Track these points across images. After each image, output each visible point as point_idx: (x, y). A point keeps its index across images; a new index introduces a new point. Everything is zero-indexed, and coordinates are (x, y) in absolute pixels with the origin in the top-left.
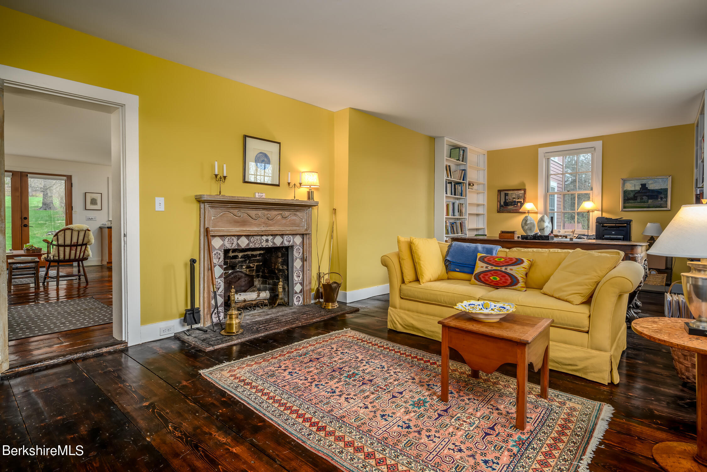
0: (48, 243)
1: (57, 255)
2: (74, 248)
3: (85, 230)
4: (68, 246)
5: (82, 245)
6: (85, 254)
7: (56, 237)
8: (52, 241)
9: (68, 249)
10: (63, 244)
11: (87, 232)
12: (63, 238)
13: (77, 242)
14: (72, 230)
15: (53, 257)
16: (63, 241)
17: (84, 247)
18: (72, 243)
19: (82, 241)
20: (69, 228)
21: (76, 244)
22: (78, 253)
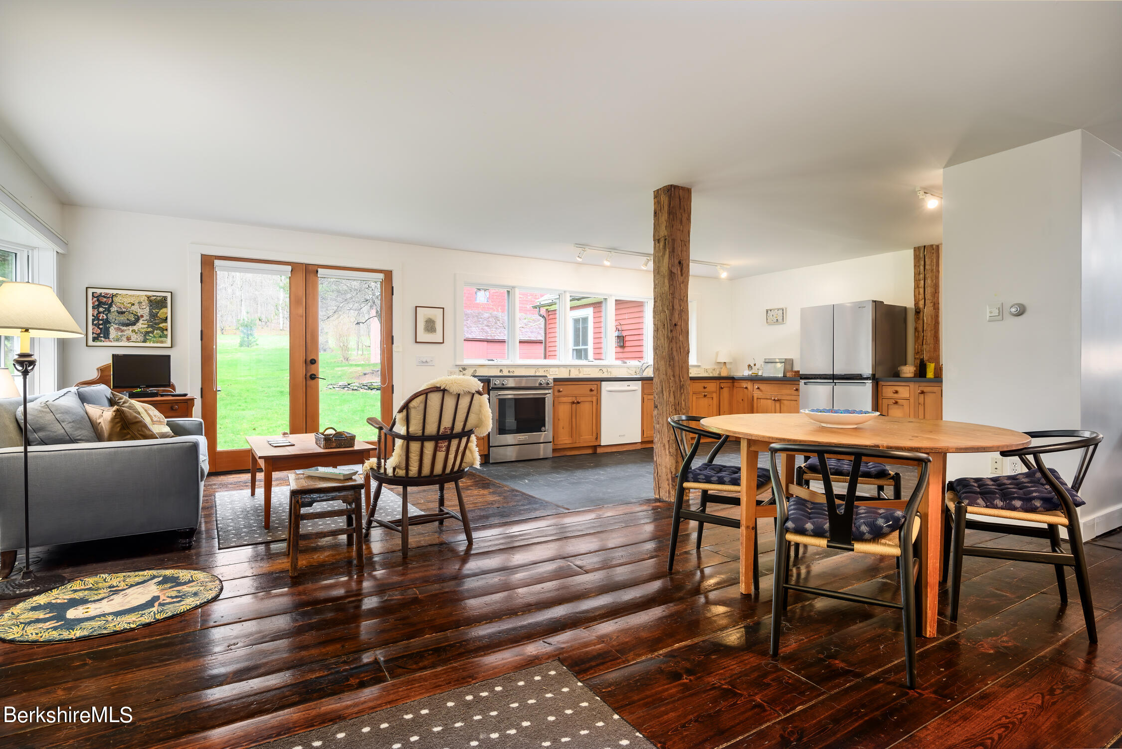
0: (381, 429)
1: (404, 465)
2: (444, 445)
3: (473, 392)
4: (430, 438)
5: (460, 436)
6: (465, 460)
7: (405, 412)
9: (429, 446)
10: (420, 433)
11: (477, 396)
12: (421, 416)
13: (452, 428)
14: (444, 391)
15: (394, 469)
16: (421, 425)
17: (464, 440)
18: (441, 432)
19: (462, 423)
20: (439, 386)
21: (449, 433)
22: (451, 456)
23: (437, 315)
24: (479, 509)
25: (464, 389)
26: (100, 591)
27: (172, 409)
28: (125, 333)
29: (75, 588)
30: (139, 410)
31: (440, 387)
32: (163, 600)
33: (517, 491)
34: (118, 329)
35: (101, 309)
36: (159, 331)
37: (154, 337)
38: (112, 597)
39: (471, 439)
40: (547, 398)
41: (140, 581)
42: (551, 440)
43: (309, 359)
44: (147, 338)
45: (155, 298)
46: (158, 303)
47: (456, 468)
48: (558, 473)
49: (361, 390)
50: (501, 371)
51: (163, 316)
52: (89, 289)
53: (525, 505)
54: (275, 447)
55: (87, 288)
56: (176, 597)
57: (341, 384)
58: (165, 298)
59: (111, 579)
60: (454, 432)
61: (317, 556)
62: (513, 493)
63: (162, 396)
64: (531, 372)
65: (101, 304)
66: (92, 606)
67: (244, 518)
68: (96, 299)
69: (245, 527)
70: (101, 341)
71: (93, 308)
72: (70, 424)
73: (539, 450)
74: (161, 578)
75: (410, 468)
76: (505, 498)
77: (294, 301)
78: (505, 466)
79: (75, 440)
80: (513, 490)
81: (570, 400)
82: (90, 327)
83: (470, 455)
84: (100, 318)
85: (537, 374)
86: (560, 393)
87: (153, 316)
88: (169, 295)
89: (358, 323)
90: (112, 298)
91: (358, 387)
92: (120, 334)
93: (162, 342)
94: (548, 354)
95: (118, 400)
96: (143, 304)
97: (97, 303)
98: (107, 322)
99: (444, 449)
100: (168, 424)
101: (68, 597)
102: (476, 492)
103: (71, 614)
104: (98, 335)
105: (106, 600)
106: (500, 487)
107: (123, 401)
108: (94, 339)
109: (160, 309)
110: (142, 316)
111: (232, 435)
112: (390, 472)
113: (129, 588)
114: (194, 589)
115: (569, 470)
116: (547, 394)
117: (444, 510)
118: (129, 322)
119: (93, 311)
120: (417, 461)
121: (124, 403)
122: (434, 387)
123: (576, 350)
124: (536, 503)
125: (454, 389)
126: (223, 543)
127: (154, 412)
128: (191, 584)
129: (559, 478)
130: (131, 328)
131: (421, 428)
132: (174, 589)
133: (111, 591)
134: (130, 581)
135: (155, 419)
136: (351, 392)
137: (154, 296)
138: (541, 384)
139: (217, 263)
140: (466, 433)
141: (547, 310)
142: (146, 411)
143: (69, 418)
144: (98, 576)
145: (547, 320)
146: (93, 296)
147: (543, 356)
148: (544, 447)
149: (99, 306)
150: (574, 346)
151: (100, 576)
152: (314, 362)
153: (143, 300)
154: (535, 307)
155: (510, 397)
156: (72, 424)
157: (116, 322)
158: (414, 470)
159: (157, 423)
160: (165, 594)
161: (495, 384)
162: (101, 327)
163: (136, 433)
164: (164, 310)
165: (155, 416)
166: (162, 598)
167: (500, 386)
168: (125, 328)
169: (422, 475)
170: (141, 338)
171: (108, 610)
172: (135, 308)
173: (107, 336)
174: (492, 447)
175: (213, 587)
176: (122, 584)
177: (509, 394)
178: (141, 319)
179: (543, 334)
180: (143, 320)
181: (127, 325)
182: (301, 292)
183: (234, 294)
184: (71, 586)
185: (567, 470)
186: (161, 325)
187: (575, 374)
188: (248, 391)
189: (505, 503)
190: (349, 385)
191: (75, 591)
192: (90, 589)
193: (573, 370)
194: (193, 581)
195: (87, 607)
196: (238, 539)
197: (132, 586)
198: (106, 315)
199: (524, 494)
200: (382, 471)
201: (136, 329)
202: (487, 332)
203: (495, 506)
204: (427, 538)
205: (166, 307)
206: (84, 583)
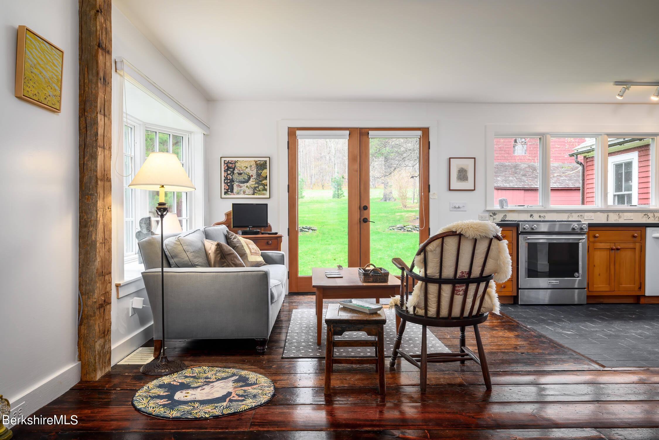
0: (403, 269)
1: (422, 304)
2: (461, 288)
3: (491, 236)
4: (447, 281)
5: (478, 281)
6: (484, 305)
7: (423, 254)
8: (413, 266)
9: (447, 289)
10: (437, 276)
11: (495, 241)
12: (438, 260)
13: (470, 273)
14: (460, 235)
15: (415, 308)
16: (438, 268)
17: (482, 285)
18: (458, 276)
19: (480, 268)
20: (454, 230)
21: (466, 277)
22: (469, 301)
23: (468, 165)
24: (502, 352)
25: (481, 234)
26: (199, 381)
27: (268, 243)
28: (242, 189)
29: (186, 375)
30: (243, 244)
31: (456, 232)
32: (233, 397)
33: (544, 337)
34: (238, 186)
35: (229, 172)
36: (262, 187)
37: (259, 191)
38: (204, 387)
39: (490, 284)
40: (580, 244)
41: (225, 376)
42: (586, 286)
43: (362, 206)
44: (255, 191)
45: (259, 162)
46: (262, 166)
47: (475, 312)
48: (592, 322)
49: (414, 231)
50: (531, 216)
51: (264, 175)
52: (222, 158)
53: (552, 355)
54: (329, 278)
55: (221, 157)
56: (242, 396)
57: (398, 226)
58: (266, 162)
59: (208, 372)
60: (472, 276)
61: (349, 377)
62: (540, 340)
63: (263, 234)
64: (564, 217)
65: (228, 168)
66: (191, 391)
67: (306, 333)
68: (226, 165)
69: (304, 342)
70: (229, 194)
71: (225, 171)
72: (191, 254)
73: (573, 296)
74: (237, 377)
75: (429, 308)
76: (531, 344)
77: (352, 159)
78: (534, 309)
79: (194, 265)
80: (541, 336)
81: (607, 246)
82: (223, 184)
83: (489, 301)
84: (228, 178)
85: (570, 219)
86: (596, 239)
87: (259, 175)
88: (268, 159)
89: (412, 177)
90: (235, 164)
91: (411, 229)
92: (239, 189)
93: (264, 194)
94: (586, 200)
95: (231, 236)
96: (253, 167)
97: (226, 168)
98: (232, 181)
99: (461, 293)
100: (262, 255)
101: (180, 381)
102: (501, 334)
103: (179, 396)
104: (227, 190)
105: (200, 388)
106: (526, 331)
107: (233, 237)
108: (226, 193)
109: (263, 170)
110: (252, 176)
111: (320, 263)
112: (411, 310)
113: (216, 381)
114: (254, 392)
115: (606, 320)
116: (581, 239)
117: (465, 350)
118: (244, 180)
119: (225, 173)
120: (435, 302)
121: (234, 238)
122: (450, 232)
123: (618, 196)
124: (564, 353)
125: (470, 234)
126: (286, 353)
127: (253, 246)
128: (254, 387)
129: (593, 327)
130: (246, 184)
131: (438, 271)
132: (243, 388)
133: (205, 381)
134: (220, 375)
135: (253, 251)
136: (406, 232)
137: (259, 161)
138: (573, 229)
139: (298, 132)
140: (484, 279)
141: (585, 157)
142: (247, 245)
143: (191, 249)
144: (201, 368)
145: (585, 167)
146: (224, 163)
147: (580, 202)
148: (579, 293)
149: (227, 170)
150: (616, 192)
151: (203, 368)
152: (366, 208)
153: (253, 164)
154: (572, 155)
155: (541, 241)
156: (193, 253)
157: (237, 181)
158: (432, 311)
159: (254, 254)
160: (235, 391)
161: (524, 229)
162: (229, 184)
163: (230, 262)
164: (265, 171)
165: (253, 249)
166: (233, 394)
167: (529, 230)
168: (242, 185)
169: (440, 316)
170: (252, 192)
171: (199, 398)
172: (248, 170)
173: (232, 191)
174: (521, 289)
175: (268, 392)
176: (214, 376)
177: (542, 239)
178: (252, 178)
179: (581, 181)
180: (253, 179)
181: (244, 182)
182: (357, 151)
183: (330, 159)
184: (185, 372)
185: (602, 319)
186: (263, 182)
187: (613, 219)
188: (334, 230)
189: (530, 349)
190: (405, 226)
191: (186, 377)
192: (194, 377)
193: (611, 215)
194: (257, 384)
195: (188, 392)
196: (297, 351)
197: (218, 380)
198: (232, 176)
199: (551, 341)
200: (404, 309)
201: (249, 185)
202: (524, 182)
203: (519, 351)
204: (446, 376)
205: (266, 168)
206: (193, 371)
